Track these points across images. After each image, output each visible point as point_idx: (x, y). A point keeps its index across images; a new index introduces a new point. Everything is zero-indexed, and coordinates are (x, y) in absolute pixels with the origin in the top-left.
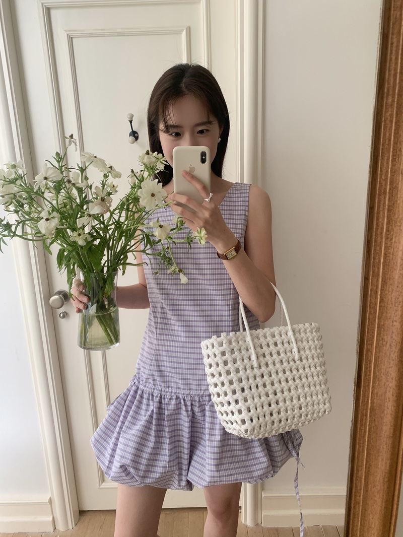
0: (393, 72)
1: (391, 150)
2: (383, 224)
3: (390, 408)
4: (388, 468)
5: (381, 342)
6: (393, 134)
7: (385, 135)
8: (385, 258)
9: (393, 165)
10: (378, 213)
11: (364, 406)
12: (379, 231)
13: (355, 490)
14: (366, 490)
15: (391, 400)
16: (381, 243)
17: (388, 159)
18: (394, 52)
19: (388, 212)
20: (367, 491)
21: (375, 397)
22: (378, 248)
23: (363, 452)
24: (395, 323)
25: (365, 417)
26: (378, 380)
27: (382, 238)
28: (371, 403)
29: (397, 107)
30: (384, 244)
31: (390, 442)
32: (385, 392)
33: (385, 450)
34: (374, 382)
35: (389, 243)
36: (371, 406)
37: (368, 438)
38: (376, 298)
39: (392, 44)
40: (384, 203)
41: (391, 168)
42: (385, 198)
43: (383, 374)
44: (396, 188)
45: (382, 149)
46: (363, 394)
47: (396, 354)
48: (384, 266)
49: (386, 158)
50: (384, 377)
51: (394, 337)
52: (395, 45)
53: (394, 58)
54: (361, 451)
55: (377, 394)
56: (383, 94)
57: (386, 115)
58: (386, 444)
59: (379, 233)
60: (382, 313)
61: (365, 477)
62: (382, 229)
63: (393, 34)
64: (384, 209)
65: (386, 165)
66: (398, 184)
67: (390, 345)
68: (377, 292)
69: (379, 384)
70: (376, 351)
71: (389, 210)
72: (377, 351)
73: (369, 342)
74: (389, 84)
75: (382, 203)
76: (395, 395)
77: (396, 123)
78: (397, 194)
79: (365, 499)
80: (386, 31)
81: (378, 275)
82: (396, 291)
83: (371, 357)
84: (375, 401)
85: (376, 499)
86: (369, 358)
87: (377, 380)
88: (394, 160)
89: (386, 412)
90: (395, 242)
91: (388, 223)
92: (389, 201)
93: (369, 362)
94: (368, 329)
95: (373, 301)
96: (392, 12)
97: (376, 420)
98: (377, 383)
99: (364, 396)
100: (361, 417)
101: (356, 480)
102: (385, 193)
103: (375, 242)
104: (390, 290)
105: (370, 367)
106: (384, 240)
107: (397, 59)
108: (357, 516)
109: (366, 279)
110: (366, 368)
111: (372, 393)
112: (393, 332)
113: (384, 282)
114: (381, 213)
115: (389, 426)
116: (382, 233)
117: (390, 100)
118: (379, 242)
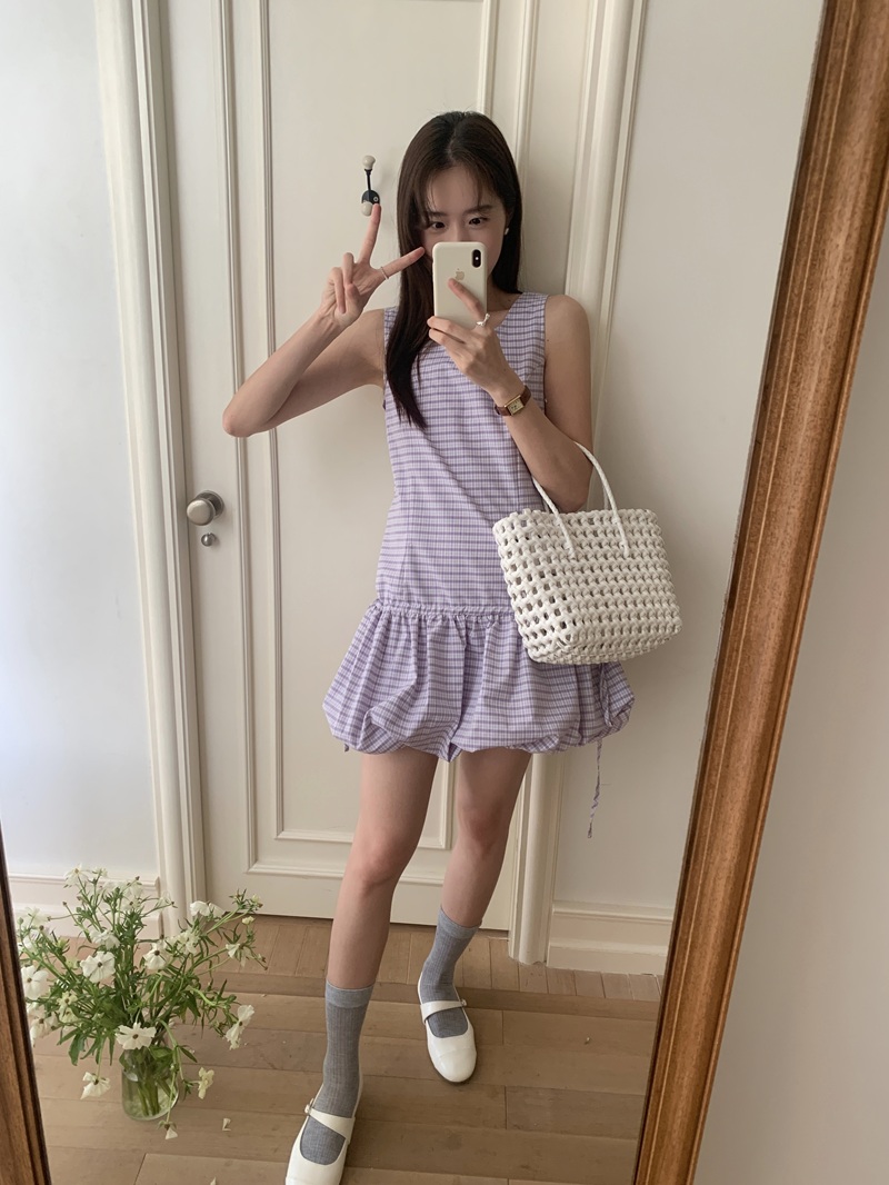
0: (823, 138)
1: (811, 251)
2: (789, 360)
3: (773, 637)
5: (769, 538)
6: (815, 228)
7: (804, 229)
8: (786, 412)
9: (811, 274)
10: (784, 344)
11: (735, 635)
12: (783, 370)
15: (775, 626)
16: (783, 389)
17: (805, 265)
18: (828, 107)
19: (797, 343)
21: (753, 621)
22: (779, 397)
23: (728, 706)
24: (792, 510)
25: (735, 653)
26: (760, 597)
27: (785, 382)
29: (824, 190)
30: (787, 390)
31: (768, 690)
32: (768, 615)
34: (752, 599)
35: (795, 390)
36: (745, 636)
38: (769, 472)
39: (826, 96)
40: (794, 330)
41: (809, 278)
42: (796, 322)
43: (768, 587)
44: (813, 308)
45: (799, 249)
46: (735, 618)
47: (789, 557)
48: (784, 423)
49: (802, 263)
50: (768, 591)
51: (789, 531)
52: (830, 97)
53: (827, 116)
55: (757, 617)
56: (807, 169)
57: (809, 199)
58: (762, 691)
59: (782, 374)
60: (776, 495)
62: (787, 367)
63: (829, 82)
64: (792, 339)
65: (801, 273)
66: (815, 302)
67: (782, 544)
68: (771, 463)
69: (760, 603)
70: (760, 551)
71: (799, 341)
72: (763, 551)
73: (752, 539)
74: (816, 154)
75: (791, 329)
76: (781, 618)
77: (821, 212)
78: (813, 317)
80: (820, 76)
81: (776, 436)
82: (799, 462)
84: (753, 628)
86: (750, 563)
87: (758, 596)
88: (813, 266)
89: (765, 645)
90: (804, 388)
91: (796, 359)
92: (800, 327)
93: (749, 569)
95: (764, 475)
96: (831, 50)
97: (751, 657)
98: (758, 600)
99: (738, 620)
101: (714, 749)
102: (796, 315)
103: (776, 386)
104: (790, 459)
105: (750, 576)
106: (788, 384)
107: (831, 118)
108: (709, 807)
109: (757, 443)
110: (744, 578)
111: (749, 616)
112: (787, 524)
113: (783, 448)
114: (788, 344)
115: (769, 666)
116: (786, 375)
117: (816, 178)
118: (781, 386)
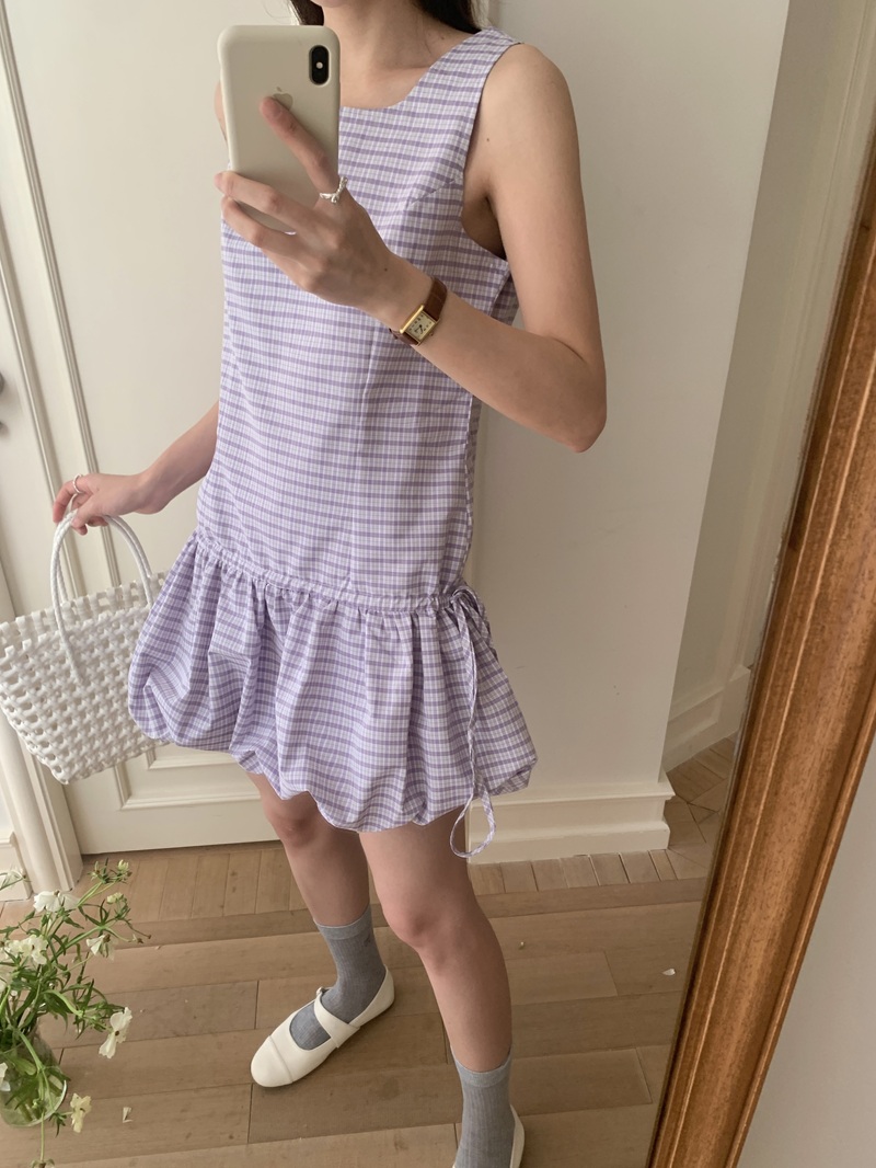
4: (836, 740)
11: (801, 594)
13: (748, 791)
14: (775, 792)
20: (776, 794)
21: (835, 570)
23: (781, 705)
25: (798, 622)
26: (850, 526)
28: (822, 585)
32: (864, 557)
33: (837, 699)
34: (837, 531)
36: (820, 594)
37: (799, 672)
43: (866, 509)
46: (802, 565)
50: (867, 516)
54: (776, 704)
55: (842, 559)
58: (843, 685)
61: (777, 762)
69: (849, 537)
70: (858, 444)
72: (862, 444)
73: (841, 421)
79: (770, 811)
83: (842, 463)
85: (795, 810)
86: (836, 466)
87: (847, 523)
89: (855, 607)
93: (832, 477)
94: (846, 382)
97: (827, 627)
98: (847, 532)
99: (805, 568)
100: (789, 620)
105: (834, 490)
110: (823, 493)
111: (828, 560)
